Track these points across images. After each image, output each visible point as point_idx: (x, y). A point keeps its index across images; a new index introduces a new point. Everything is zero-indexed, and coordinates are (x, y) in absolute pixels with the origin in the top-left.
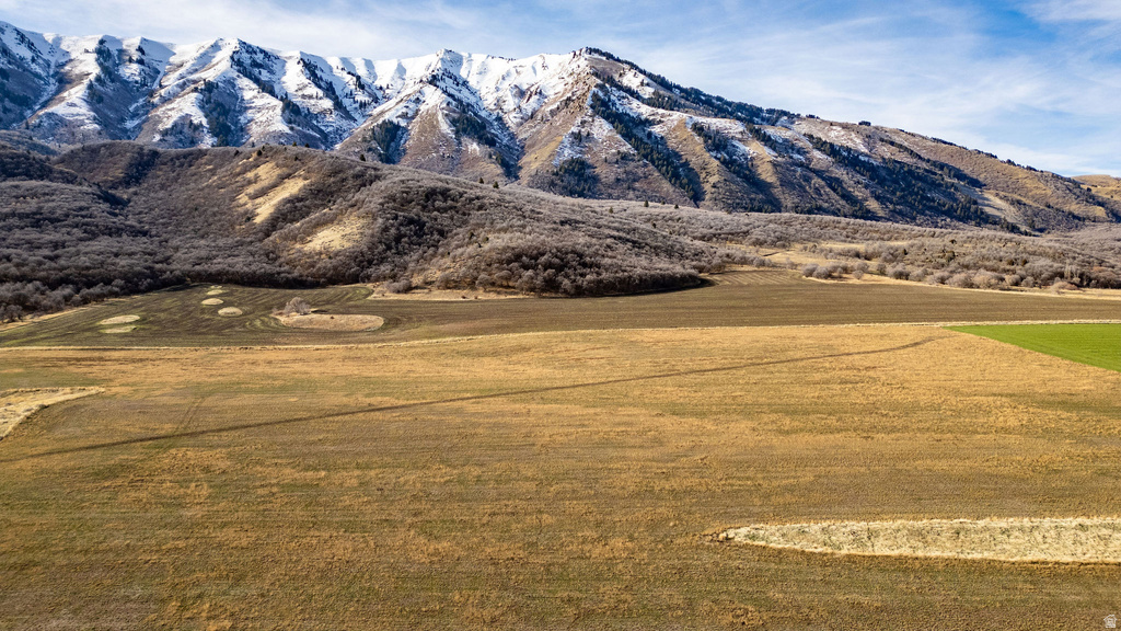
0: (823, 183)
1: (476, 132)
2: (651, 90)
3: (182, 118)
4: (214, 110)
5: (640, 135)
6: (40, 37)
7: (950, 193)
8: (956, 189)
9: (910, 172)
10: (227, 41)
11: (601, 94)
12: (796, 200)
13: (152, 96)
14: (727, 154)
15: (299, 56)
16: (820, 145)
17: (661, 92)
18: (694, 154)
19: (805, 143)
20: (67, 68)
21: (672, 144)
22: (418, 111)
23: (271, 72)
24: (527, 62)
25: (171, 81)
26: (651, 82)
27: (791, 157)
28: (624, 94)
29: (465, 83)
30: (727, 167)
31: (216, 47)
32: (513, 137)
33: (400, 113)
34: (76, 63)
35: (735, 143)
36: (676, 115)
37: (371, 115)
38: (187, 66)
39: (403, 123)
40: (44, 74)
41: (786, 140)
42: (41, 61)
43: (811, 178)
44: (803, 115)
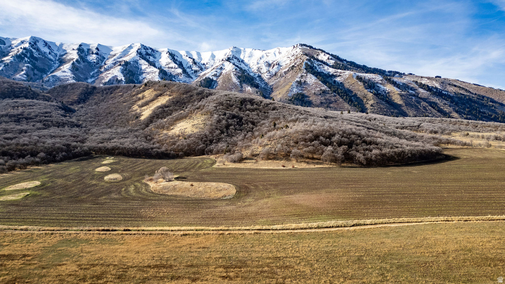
0: (427, 104)
1: (250, 82)
2: (334, 62)
3: (113, 77)
4: (128, 73)
5: (330, 82)
6: (54, 44)
7: (492, 110)
8: (495, 107)
9: (470, 99)
10: (136, 44)
11: (309, 63)
12: (415, 113)
13: (101, 68)
14: (376, 90)
15: (167, 50)
16: (422, 86)
17: (339, 62)
18: (359, 90)
19: (414, 85)
20: (64, 57)
21: (347, 85)
22: (221, 73)
23: (155, 57)
24: (272, 51)
25: (110, 62)
26: (332, 58)
27: (408, 92)
28: (320, 63)
29: (242, 61)
30: (377, 96)
31: (131, 47)
32: (266, 84)
33: (213, 74)
34: (68, 54)
35: (378, 85)
36: (347, 72)
37: (199, 76)
38: (117, 55)
39: (215, 79)
40: (54, 59)
41: (404, 84)
42: (53, 54)
43: (421, 102)
44: (406, 73)
